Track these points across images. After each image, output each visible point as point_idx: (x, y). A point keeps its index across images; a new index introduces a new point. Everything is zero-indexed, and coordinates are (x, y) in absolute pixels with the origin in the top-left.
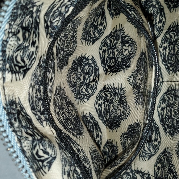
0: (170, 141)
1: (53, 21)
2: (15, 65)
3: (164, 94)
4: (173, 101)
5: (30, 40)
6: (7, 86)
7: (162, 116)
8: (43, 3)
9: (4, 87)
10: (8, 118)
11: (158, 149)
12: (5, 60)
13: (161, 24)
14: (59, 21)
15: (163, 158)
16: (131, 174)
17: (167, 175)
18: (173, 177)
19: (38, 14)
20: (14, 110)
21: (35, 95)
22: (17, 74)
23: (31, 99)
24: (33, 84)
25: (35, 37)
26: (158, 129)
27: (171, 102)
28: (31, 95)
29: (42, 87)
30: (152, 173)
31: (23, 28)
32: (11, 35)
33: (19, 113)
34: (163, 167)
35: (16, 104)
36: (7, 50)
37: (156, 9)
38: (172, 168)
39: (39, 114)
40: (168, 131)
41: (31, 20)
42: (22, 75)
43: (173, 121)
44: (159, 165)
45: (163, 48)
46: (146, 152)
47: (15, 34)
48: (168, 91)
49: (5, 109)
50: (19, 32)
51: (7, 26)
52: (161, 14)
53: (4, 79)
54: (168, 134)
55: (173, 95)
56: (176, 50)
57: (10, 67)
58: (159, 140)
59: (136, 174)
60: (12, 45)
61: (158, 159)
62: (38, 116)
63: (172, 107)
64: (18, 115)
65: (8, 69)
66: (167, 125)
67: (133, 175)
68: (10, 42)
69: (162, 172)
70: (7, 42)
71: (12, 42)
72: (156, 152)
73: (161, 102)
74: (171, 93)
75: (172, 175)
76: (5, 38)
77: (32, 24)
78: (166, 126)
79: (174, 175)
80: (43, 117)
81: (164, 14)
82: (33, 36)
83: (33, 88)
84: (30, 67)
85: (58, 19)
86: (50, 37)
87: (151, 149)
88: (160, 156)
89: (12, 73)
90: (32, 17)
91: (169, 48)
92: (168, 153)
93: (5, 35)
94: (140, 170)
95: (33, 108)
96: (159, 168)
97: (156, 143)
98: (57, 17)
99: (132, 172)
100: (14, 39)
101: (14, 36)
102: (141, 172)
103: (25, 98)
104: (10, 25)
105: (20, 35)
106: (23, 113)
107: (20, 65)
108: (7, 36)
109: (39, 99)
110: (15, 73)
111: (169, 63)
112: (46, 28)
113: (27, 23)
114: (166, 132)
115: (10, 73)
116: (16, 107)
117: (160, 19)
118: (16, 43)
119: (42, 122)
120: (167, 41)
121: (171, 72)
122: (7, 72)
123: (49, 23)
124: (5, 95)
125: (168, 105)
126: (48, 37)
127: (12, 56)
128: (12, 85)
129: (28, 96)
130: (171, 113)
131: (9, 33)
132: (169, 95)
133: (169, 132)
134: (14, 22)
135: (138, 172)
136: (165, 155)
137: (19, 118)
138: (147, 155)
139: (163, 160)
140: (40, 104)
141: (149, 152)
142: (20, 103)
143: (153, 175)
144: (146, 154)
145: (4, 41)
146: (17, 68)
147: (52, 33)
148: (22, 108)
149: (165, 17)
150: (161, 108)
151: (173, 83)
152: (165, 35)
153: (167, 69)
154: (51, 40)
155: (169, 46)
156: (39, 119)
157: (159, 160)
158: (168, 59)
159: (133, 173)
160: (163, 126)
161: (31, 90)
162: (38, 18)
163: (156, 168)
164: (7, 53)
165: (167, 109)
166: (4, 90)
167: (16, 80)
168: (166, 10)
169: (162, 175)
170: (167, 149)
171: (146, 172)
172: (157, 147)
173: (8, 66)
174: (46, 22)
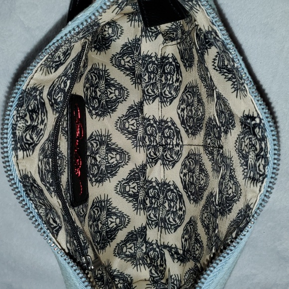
0: (195, 208)
1: (57, 98)
2: (25, 144)
3: (186, 158)
4: (194, 166)
5: (38, 119)
6: (20, 163)
7: (185, 182)
8: (44, 86)
9: (18, 164)
10: (24, 189)
11: (184, 218)
12: (16, 140)
13: (178, 84)
14: (61, 96)
15: (189, 228)
16: (157, 250)
17: (194, 246)
18: (200, 247)
19: (41, 96)
20: (28, 182)
21: (44, 167)
22: (27, 151)
23: (40, 171)
24: (41, 157)
25: (44, 116)
26: (182, 197)
27: (192, 167)
28: (40, 167)
29: (50, 160)
30: (179, 246)
31: (29, 111)
32: (19, 119)
33: (32, 185)
34: (190, 237)
35: (29, 178)
36: (17, 132)
37: (172, 67)
38: (198, 237)
39: (48, 185)
40: (192, 198)
41: (36, 102)
42: (32, 151)
43: (195, 187)
44: (186, 236)
45: (181, 109)
46: (172, 224)
47: (22, 118)
48: (188, 155)
49: (21, 182)
50: (26, 115)
51: (15, 112)
52: (178, 73)
53: (17, 156)
54: (192, 201)
55: (193, 159)
56: (193, 113)
57: (21, 146)
58: (184, 209)
59: (163, 249)
60: (21, 127)
61: (184, 230)
62: (48, 187)
63: (194, 173)
64: (32, 187)
65: (19, 148)
66: (190, 191)
67: (160, 251)
68: (19, 125)
69: (189, 244)
70: (16, 125)
71: (21, 124)
72: (181, 223)
73: (183, 167)
74: (191, 158)
75: (199, 245)
76: (14, 122)
77: (38, 105)
78: (189, 193)
79: (200, 244)
80: (52, 189)
81: (181, 72)
82: (42, 115)
83: (41, 161)
84: (38, 142)
85: (60, 95)
86: (56, 113)
87: (176, 219)
88: (186, 226)
89: (23, 151)
90: (36, 99)
91: (187, 109)
92: (194, 222)
93: (14, 119)
94: (166, 244)
95: (42, 180)
96: (186, 240)
97: (181, 213)
98: (59, 93)
99: (158, 248)
100: (22, 122)
101: (22, 120)
102: (169, 247)
103: (35, 171)
104: (18, 111)
105: (28, 118)
106: (35, 185)
107: (29, 142)
108: (16, 120)
109: (48, 171)
110: (26, 150)
111: (188, 126)
112: (52, 105)
113: (32, 106)
114: (190, 200)
115: (22, 151)
116: (29, 180)
117: (176, 77)
118: (24, 125)
119: (51, 193)
120: (185, 102)
121: (190, 135)
122: (19, 150)
123: (53, 101)
124: (19, 171)
125: (190, 171)
126: (54, 113)
127: (22, 136)
128: (24, 161)
129: (38, 169)
130: (193, 179)
131: (17, 117)
132: (190, 160)
133: (193, 200)
134: (21, 108)
135: (165, 247)
136: (191, 225)
137: (32, 190)
138: (173, 227)
139: (190, 230)
140: (49, 176)
141: (174, 223)
142: (32, 176)
143: (181, 249)
144: (171, 225)
145: (13, 124)
146: (27, 146)
147: (57, 108)
148: (34, 181)
149: (181, 76)
150: (183, 173)
151: (193, 147)
152: (182, 96)
153: (186, 132)
154: (57, 115)
155: (186, 107)
156: (49, 190)
157: (186, 231)
158: (187, 121)
159: (160, 248)
160: (187, 193)
161: (40, 163)
162: (42, 99)
163: (183, 240)
164: (18, 134)
165: (189, 175)
166: (18, 166)
167: (27, 156)
168: (182, 68)
169: (190, 247)
170: (192, 218)
171: (174, 246)
172: (183, 217)
173: (19, 145)
174: (50, 100)
